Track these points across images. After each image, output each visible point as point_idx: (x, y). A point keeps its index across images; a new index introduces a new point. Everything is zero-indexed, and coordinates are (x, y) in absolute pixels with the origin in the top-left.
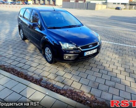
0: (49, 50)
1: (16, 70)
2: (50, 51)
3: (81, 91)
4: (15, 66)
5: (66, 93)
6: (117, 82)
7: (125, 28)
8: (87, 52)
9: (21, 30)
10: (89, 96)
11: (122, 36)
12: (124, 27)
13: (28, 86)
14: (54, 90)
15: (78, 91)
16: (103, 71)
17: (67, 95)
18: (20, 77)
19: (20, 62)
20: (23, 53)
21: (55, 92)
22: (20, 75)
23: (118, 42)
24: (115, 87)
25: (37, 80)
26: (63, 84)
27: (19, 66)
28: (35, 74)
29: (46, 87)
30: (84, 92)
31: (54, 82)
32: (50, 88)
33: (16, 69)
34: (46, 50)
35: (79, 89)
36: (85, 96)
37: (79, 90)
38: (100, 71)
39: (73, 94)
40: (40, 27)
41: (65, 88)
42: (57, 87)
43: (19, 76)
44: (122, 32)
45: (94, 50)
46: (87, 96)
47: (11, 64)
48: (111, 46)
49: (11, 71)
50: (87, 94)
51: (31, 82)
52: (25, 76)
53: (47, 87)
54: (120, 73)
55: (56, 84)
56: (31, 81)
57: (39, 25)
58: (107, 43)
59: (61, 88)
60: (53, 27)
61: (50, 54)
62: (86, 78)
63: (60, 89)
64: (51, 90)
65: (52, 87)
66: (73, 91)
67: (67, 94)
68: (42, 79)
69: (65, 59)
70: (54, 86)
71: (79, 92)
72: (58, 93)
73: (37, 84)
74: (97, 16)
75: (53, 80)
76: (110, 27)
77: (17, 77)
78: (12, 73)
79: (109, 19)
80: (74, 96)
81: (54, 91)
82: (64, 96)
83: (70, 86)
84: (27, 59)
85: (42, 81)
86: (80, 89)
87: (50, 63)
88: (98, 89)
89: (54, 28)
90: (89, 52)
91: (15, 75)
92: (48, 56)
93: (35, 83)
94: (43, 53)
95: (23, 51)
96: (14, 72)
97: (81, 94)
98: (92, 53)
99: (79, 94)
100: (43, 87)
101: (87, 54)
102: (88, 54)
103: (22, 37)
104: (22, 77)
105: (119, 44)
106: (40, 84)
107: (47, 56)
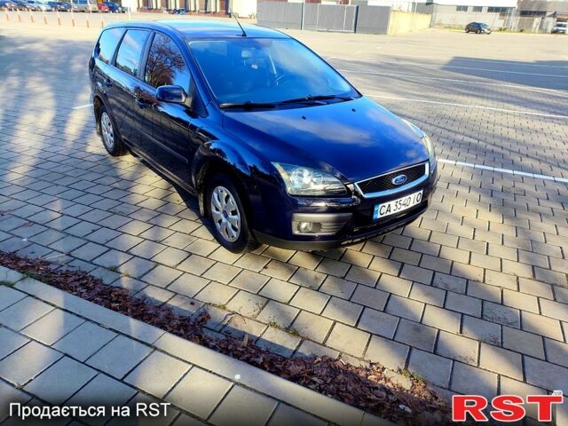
0: (228, 197)
1: (97, 282)
2: (232, 199)
3: (371, 364)
4: (91, 262)
5: (311, 374)
6: (510, 324)
7: (512, 106)
8: (386, 204)
9: (105, 116)
10: (406, 384)
11: (502, 138)
12: (508, 102)
13: (156, 349)
14: (260, 360)
15: (356, 363)
16: (446, 279)
17: (315, 383)
18: (115, 309)
19: (110, 249)
20: (119, 209)
21: (265, 369)
22: (117, 302)
23: (494, 162)
24: (504, 345)
25: (188, 319)
26: (295, 333)
27: (107, 266)
28: (176, 294)
29: (227, 349)
30: (384, 369)
31: (255, 330)
32: (243, 352)
33: (97, 274)
34: (215, 195)
35: (360, 356)
36: (389, 385)
37: (360, 359)
38: (436, 280)
39: (340, 377)
40: (188, 102)
41: (305, 350)
42: (273, 349)
43: (113, 305)
44: (504, 123)
45: (412, 196)
46: (395, 383)
47: (73, 254)
48: (466, 177)
49: (77, 284)
50: (394, 374)
51: (165, 329)
52: (137, 306)
53: (230, 347)
54: (516, 289)
55: (267, 337)
56: (162, 326)
57: (186, 96)
58: (450, 165)
59: (287, 355)
60: (242, 102)
61: (234, 213)
62: (384, 311)
63: (284, 359)
64: (248, 361)
65: (253, 347)
66: (338, 363)
67: (315, 379)
68: (209, 317)
69: (297, 232)
70: (259, 344)
71: (361, 368)
72: (278, 373)
73: (189, 339)
74: (398, 59)
75: (254, 318)
76: (455, 101)
77: (102, 308)
78: (80, 295)
79: (443, 69)
80: (345, 383)
81: (261, 367)
82: (305, 385)
83: (324, 344)
84: (138, 236)
85: (209, 324)
86: (364, 354)
87: (235, 247)
88: (435, 353)
89: (249, 107)
90: (392, 203)
91: (96, 302)
92: (224, 220)
93: (180, 335)
94: (202, 209)
95: (117, 203)
96: (89, 289)
97: (372, 378)
98: (403, 208)
99: (362, 374)
100: (214, 348)
101: (384, 210)
102: (388, 214)
103: (111, 145)
104: (123, 310)
105: (496, 169)
106: (200, 337)
107: (220, 221)
